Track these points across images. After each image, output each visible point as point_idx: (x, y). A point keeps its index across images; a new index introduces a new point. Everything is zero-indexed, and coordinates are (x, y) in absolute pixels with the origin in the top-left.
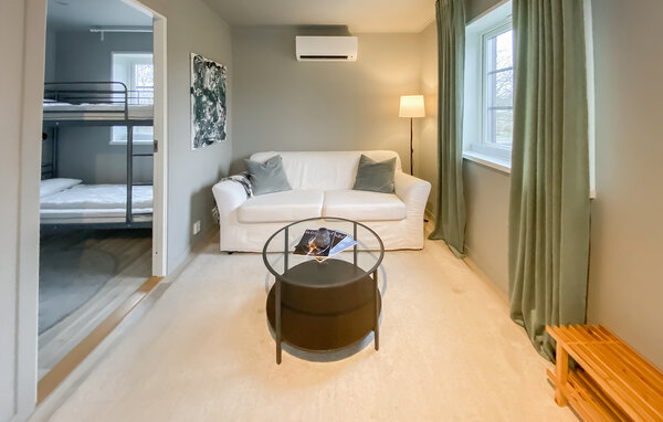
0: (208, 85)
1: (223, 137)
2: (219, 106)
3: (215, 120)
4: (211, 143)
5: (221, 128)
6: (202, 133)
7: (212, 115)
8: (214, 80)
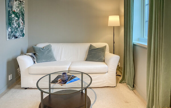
0: (15, 9)
1: (23, 35)
2: (21, 20)
3: (19, 27)
4: (17, 37)
5: (22, 31)
6: (12, 32)
7: (17, 24)
8: (18, 7)
